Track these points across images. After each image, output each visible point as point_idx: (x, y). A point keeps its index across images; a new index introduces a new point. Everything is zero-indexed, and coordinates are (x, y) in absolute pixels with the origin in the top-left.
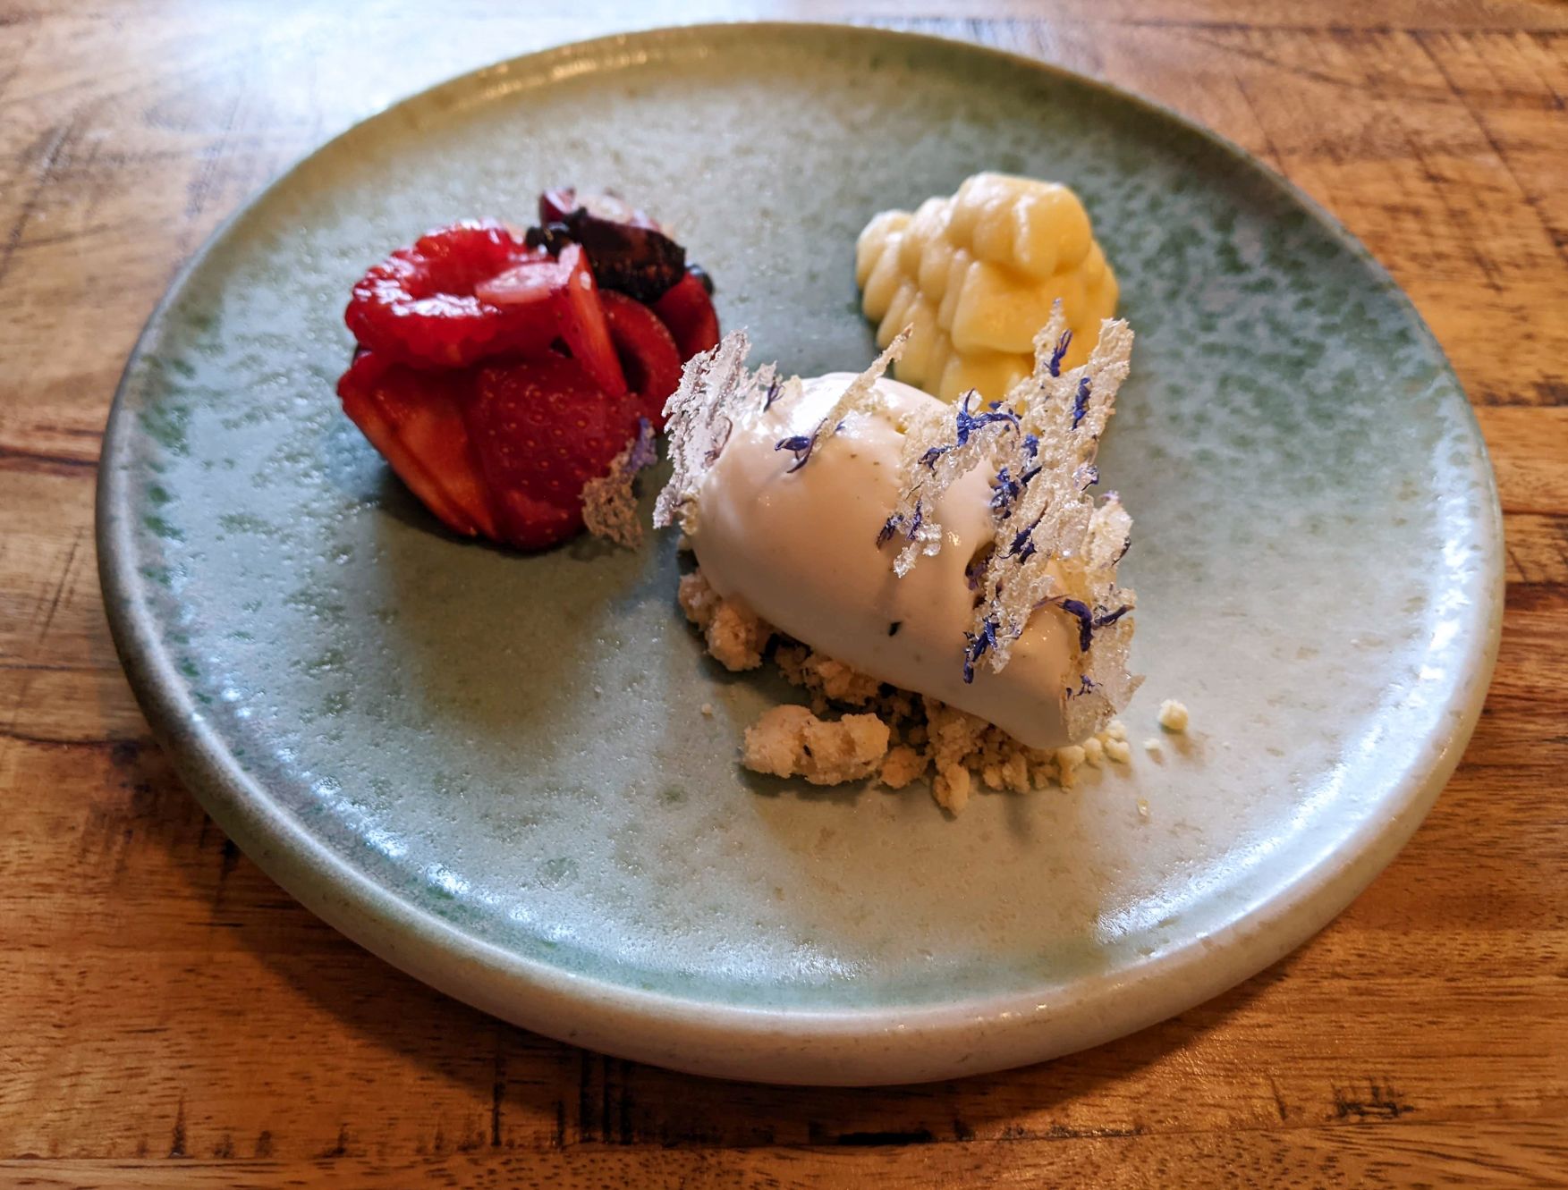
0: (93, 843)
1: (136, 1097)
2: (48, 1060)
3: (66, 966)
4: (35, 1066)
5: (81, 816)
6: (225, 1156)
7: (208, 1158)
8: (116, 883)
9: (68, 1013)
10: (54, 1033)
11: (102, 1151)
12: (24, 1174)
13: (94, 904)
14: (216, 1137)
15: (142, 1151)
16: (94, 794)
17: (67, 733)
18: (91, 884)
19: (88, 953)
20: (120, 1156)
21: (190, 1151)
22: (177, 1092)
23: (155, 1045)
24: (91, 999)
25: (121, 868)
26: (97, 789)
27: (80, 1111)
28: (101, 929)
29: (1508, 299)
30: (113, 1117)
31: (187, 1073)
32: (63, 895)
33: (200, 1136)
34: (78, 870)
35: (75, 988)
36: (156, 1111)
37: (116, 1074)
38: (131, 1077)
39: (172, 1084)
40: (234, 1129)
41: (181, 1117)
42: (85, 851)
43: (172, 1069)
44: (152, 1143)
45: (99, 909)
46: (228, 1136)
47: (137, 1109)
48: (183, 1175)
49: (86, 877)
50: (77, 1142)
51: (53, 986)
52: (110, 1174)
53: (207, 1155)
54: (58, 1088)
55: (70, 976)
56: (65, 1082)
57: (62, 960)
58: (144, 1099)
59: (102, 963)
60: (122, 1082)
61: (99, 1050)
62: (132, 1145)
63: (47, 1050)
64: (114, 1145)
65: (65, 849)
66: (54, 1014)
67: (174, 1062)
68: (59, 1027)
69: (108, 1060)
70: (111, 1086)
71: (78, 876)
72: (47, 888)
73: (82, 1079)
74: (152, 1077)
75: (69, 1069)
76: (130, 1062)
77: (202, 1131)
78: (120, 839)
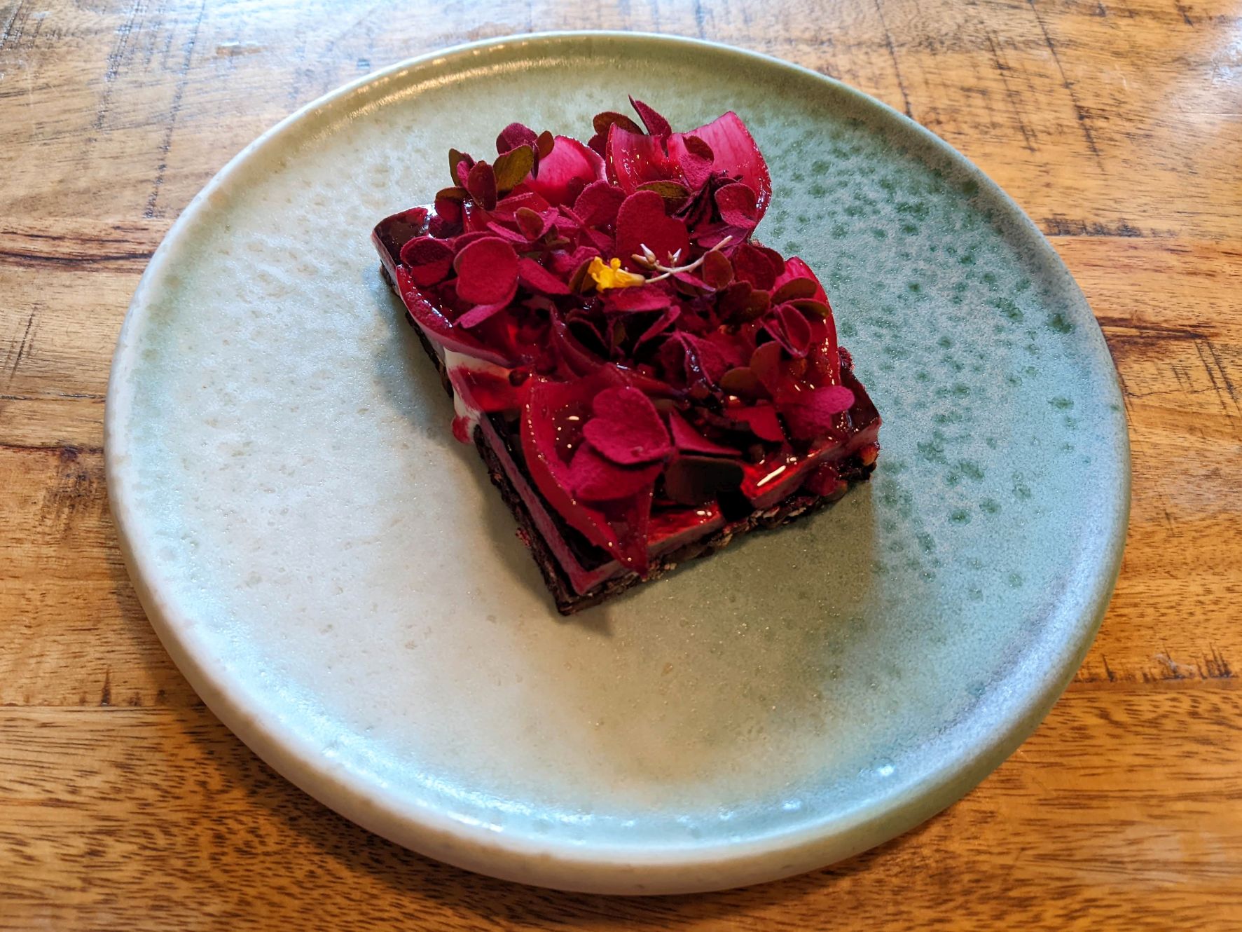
0: (49, 513)
1: (78, 670)
2: (22, 647)
3: (32, 590)
4: (14, 651)
5: (41, 495)
6: (136, 704)
7: (124, 706)
8: (65, 538)
9: (35, 618)
10: (25, 631)
11: (58, 702)
12: (9, 715)
13: (50, 551)
14: (130, 693)
15: (83, 702)
16: (48, 481)
17: (29, 442)
18: (48, 538)
19: (47, 581)
20: (69, 705)
21: (113, 702)
22: (105, 666)
23: (90, 638)
24: (49, 610)
25: (68, 528)
26: (50, 478)
27: (43, 678)
28: (55, 567)
29: (1039, 157)
30: (64, 682)
31: (112, 655)
32: (30, 545)
33: (120, 692)
34: (39, 529)
35: (39, 603)
36: (92, 678)
37: (66, 656)
38: (75, 657)
39: (102, 662)
40: (141, 689)
41: (107, 682)
42: (44, 517)
43: (103, 652)
44: (89, 697)
45: (53, 554)
46: (138, 694)
47: (80, 677)
48: (108, 716)
49: (45, 533)
50: (41, 696)
51: (24, 602)
52: (63, 715)
53: (124, 704)
54: (29, 664)
55: (35, 596)
56: (33, 661)
57: (30, 586)
58: (84, 671)
59: (56, 588)
60: (70, 661)
61: (55, 641)
62: (76, 698)
63: (21, 641)
64: (65, 698)
65: (31, 516)
66: (26, 619)
67: (103, 649)
68: (30, 627)
69: (61, 647)
70: (63, 663)
71: (39, 533)
72: (19, 541)
73: (43, 659)
74: (88, 658)
75: (35, 653)
76: (75, 648)
77: (122, 690)
78: (66, 510)
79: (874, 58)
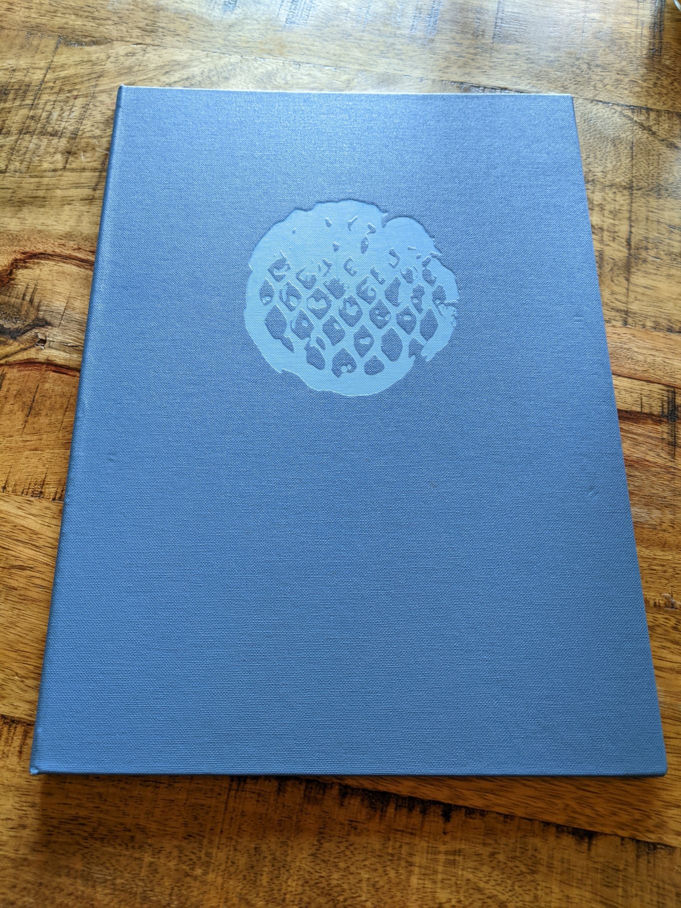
79: (619, 197)
